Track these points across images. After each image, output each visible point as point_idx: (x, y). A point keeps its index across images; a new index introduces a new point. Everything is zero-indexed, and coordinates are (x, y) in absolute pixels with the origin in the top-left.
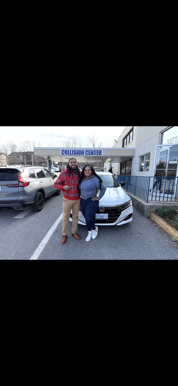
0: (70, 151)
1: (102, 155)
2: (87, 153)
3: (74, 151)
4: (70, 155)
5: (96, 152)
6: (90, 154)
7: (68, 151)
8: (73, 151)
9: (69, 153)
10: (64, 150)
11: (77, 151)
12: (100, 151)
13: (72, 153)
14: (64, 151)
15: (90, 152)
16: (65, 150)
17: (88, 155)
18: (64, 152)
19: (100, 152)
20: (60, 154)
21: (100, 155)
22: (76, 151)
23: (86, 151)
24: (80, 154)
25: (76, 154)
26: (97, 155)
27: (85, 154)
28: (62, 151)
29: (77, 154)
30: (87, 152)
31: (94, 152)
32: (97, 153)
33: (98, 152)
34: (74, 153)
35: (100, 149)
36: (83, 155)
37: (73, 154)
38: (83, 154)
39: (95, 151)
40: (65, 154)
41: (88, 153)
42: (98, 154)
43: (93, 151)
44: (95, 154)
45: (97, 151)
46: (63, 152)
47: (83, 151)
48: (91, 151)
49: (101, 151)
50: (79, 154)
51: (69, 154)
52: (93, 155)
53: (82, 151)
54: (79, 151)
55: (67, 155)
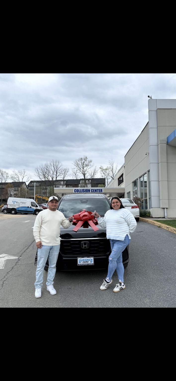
0: (81, 190)
2: (92, 191)
5: (99, 190)
6: (94, 191)
7: (79, 190)
8: (82, 190)
9: (80, 191)
11: (85, 190)
13: (81, 191)
15: (94, 190)
18: (76, 191)
20: (73, 192)
23: (91, 190)
24: (87, 192)
25: (84, 192)
30: (93, 190)
31: (97, 190)
32: (99, 191)
33: (100, 190)
34: (83, 191)
36: (89, 192)
37: (82, 192)
38: (90, 192)
39: (98, 190)
40: (76, 192)
41: (93, 191)
42: (100, 191)
44: (98, 192)
45: (99, 189)
49: (102, 190)
51: (79, 192)
52: (96, 192)
53: (89, 189)
55: (78, 192)
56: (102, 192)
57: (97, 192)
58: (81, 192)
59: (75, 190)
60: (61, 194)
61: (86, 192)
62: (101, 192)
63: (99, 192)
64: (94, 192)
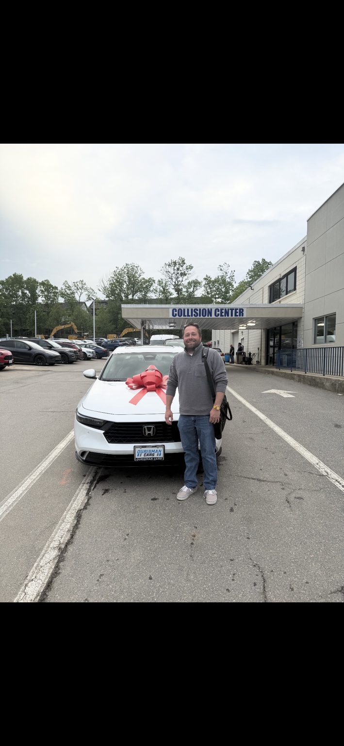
0: (188, 310)
1: (245, 316)
2: (217, 313)
3: (195, 310)
4: (187, 317)
5: (234, 311)
6: (223, 314)
7: (184, 310)
8: (192, 310)
9: (186, 314)
10: (177, 309)
11: (200, 310)
12: (240, 309)
13: (190, 314)
14: (176, 311)
15: (223, 311)
16: (179, 310)
17: (219, 317)
18: (177, 313)
19: (241, 311)
20: (169, 316)
21: (241, 317)
22: (197, 310)
23: (215, 310)
24: (205, 316)
25: (197, 316)
26: (235, 316)
27: (213, 316)
28: (173, 310)
29: (200, 316)
30: (218, 311)
31: (230, 311)
32: (236, 312)
33: (238, 311)
34: (194, 313)
35: (241, 307)
36: (209, 317)
37: (192, 316)
38: (211, 316)
39: (232, 310)
40: (177, 317)
41: (219, 313)
42: (238, 314)
43: (228, 309)
44: (232, 315)
45: (236, 309)
46: (175, 313)
47: (211, 309)
48: (225, 309)
49: (243, 310)
50: (203, 316)
51: (184, 316)
52: (228, 316)
53: (208, 309)
54: (203, 310)
55: (182, 317)
56: (243, 316)
57: (230, 316)
58: (188, 316)
59: (174, 310)
60: (140, 320)
61: (202, 317)
62: (240, 316)
63: (236, 315)
64: (222, 316)
